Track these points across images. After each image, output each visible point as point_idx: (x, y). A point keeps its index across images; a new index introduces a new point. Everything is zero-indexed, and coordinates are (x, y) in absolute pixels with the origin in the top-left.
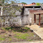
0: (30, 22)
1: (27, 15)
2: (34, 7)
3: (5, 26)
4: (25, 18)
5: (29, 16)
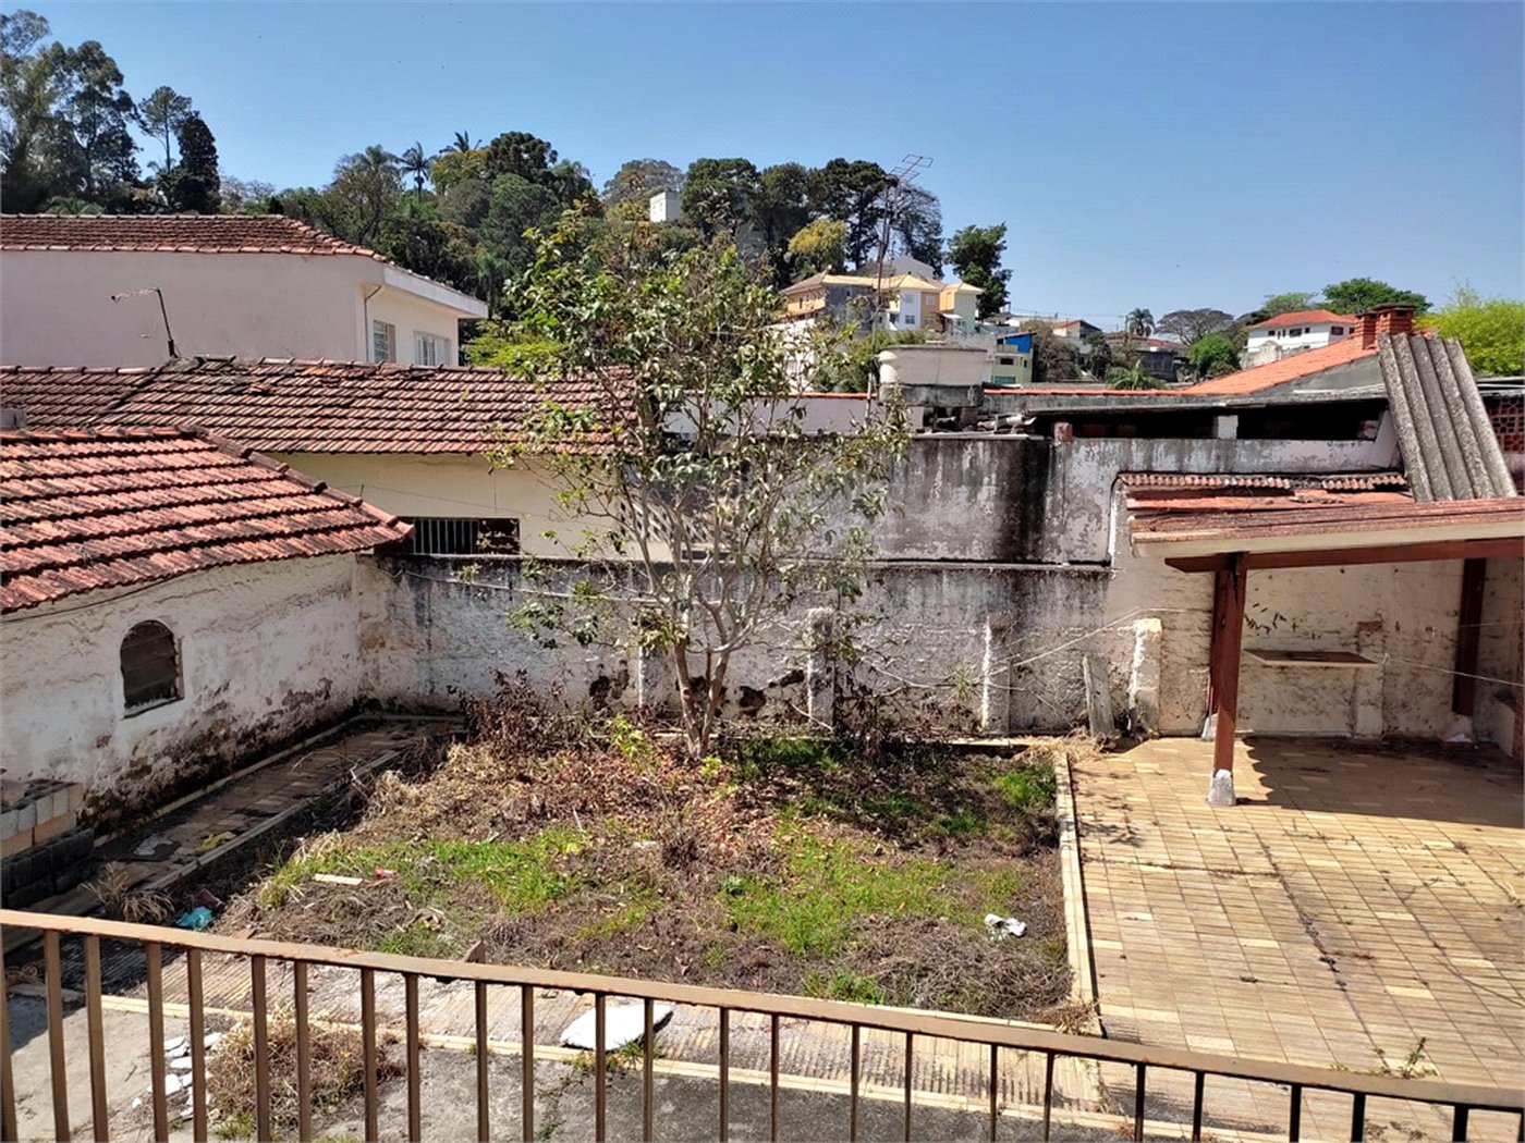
0: (1133, 689)
1: (1095, 574)
2: (1227, 426)
3: (768, 710)
4: (1056, 613)
5: (1115, 592)
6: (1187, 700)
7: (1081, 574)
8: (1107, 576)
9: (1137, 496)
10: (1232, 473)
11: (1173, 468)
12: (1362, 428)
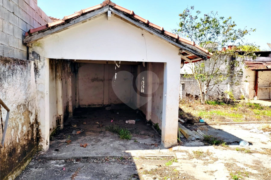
6: (251, 95)
7: (239, 76)
8: (242, 76)
9: (246, 64)
10: (255, 61)
11: (249, 60)
12: (269, 55)
